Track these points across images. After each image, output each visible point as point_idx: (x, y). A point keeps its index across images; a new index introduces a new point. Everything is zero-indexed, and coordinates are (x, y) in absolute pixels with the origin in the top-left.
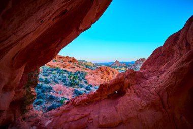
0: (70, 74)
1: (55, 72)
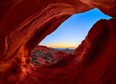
0: (44, 54)
1: (38, 52)
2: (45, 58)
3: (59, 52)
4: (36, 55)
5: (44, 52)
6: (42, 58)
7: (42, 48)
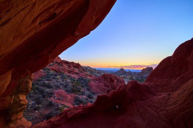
0: (73, 80)
1: (58, 77)
2: (73, 91)
3: (104, 75)
4: (53, 82)
5: (73, 76)
6: (67, 91)
7: (70, 67)
